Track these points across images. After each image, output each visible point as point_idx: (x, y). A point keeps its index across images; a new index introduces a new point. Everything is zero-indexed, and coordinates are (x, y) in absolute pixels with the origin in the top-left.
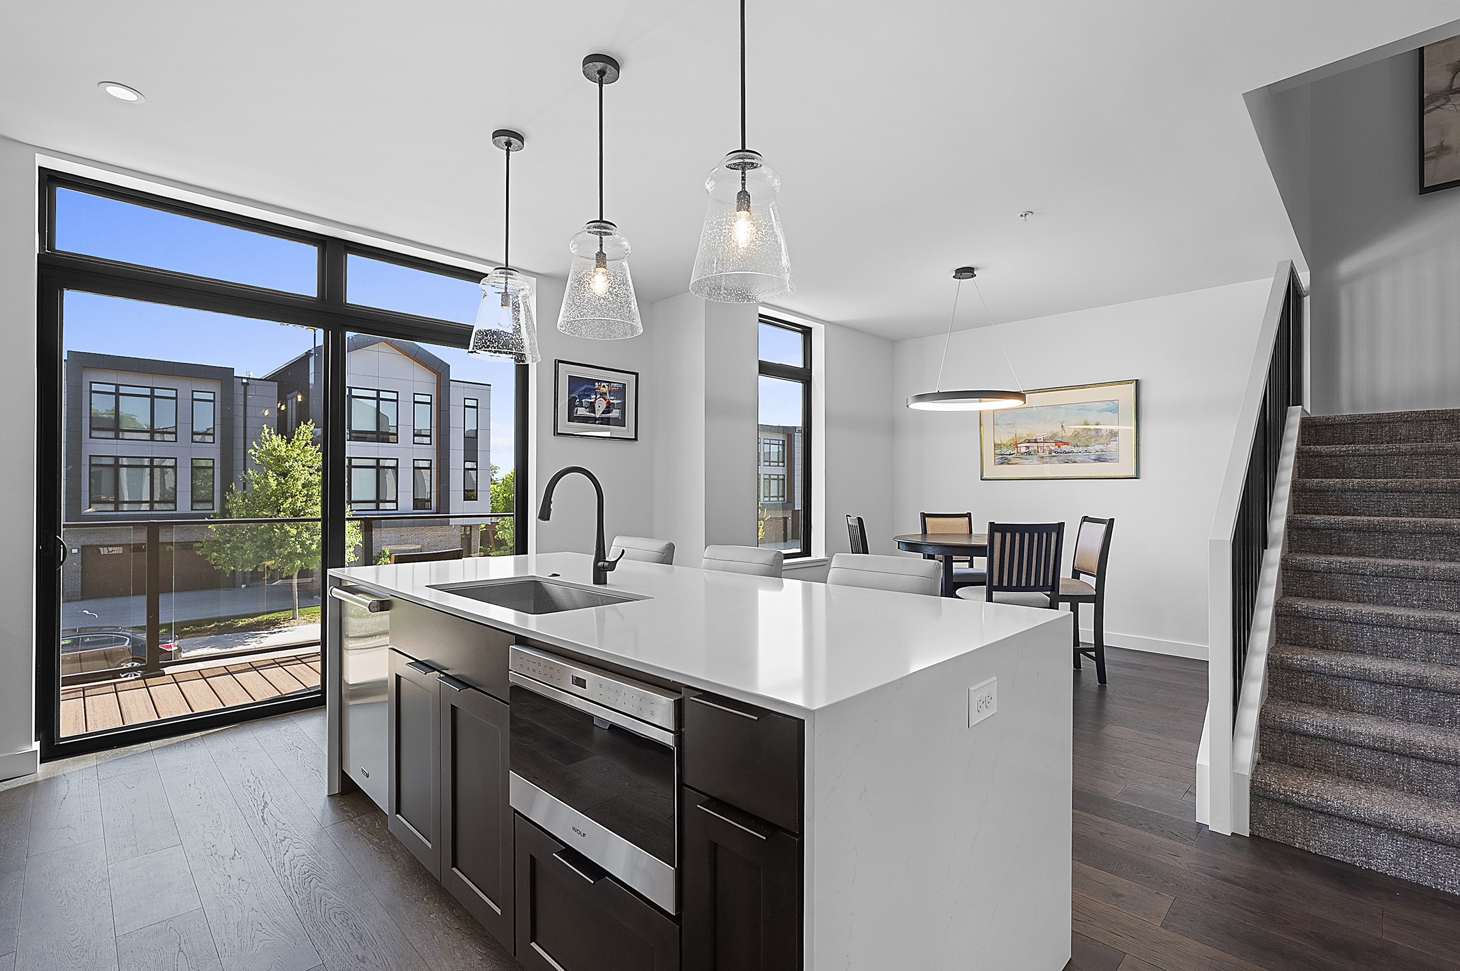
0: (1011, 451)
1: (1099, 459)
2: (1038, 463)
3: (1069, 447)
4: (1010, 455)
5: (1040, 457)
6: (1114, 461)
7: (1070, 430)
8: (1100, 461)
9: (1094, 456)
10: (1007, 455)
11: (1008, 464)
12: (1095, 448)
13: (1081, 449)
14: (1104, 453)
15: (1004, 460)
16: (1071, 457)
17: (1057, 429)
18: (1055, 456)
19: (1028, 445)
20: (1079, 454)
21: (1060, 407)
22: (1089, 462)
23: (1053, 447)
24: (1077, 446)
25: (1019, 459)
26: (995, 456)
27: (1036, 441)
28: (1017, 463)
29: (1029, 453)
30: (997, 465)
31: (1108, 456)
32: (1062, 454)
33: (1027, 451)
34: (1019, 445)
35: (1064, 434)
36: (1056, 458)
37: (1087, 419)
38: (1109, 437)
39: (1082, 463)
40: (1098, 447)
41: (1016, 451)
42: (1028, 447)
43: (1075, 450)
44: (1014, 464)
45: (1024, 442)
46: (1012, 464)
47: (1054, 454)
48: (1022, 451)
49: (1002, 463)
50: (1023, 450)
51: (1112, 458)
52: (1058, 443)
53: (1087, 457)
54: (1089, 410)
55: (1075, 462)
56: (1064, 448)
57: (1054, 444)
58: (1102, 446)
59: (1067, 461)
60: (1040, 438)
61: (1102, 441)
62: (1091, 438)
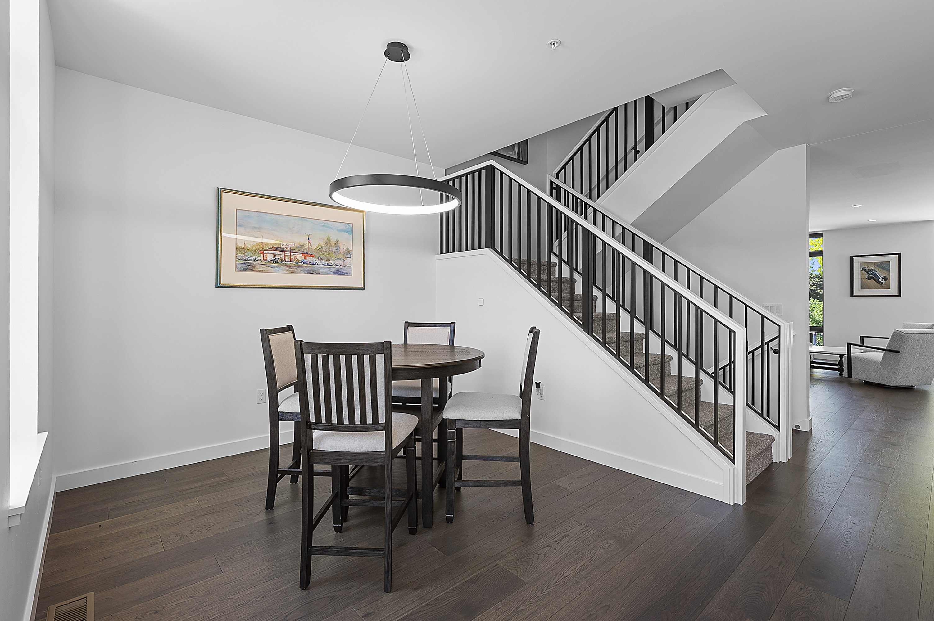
0: (256, 257)
1: (338, 273)
2: (285, 272)
3: (314, 259)
4: (254, 261)
5: (287, 266)
6: (348, 274)
7: (314, 245)
8: (338, 274)
9: (334, 269)
10: (251, 260)
11: (253, 271)
12: (335, 262)
13: (323, 262)
14: (341, 267)
15: (248, 267)
16: (315, 268)
17: (304, 241)
18: (301, 266)
19: (276, 252)
20: (322, 266)
21: (307, 221)
22: (329, 274)
23: (300, 257)
24: (320, 259)
25: (263, 266)
26: (236, 262)
27: (283, 250)
28: (262, 271)
29: (276, 261)
30: (238, 271)
31: (345, 270)
32: (308, 265)
33: (274, 258)
34: (265, 252)
35: (309, 246)
36: (302, 269)
37: (330, 236)
38: (345, 254)
39: (325, 274)
40: (338, 262)
41: (261, 258)
42: (275, 255)
43: (319, 262)
44: (259, 271)
45: (271, 249)
46: (257, 271)
47: (300, 264)
48: (268, 259)
49: (245, 270)
50: (270, 257)
51: (347, 272)
52: (305, 254)
53: (328, 269)
54: (331, 228)
55: (319, 273)
56: (310, 259)
57: (301, 255)
58: (340, 261)
59: (312, 272)
60: (287, 247)
61: (341, 257)
62: (332, 252)
